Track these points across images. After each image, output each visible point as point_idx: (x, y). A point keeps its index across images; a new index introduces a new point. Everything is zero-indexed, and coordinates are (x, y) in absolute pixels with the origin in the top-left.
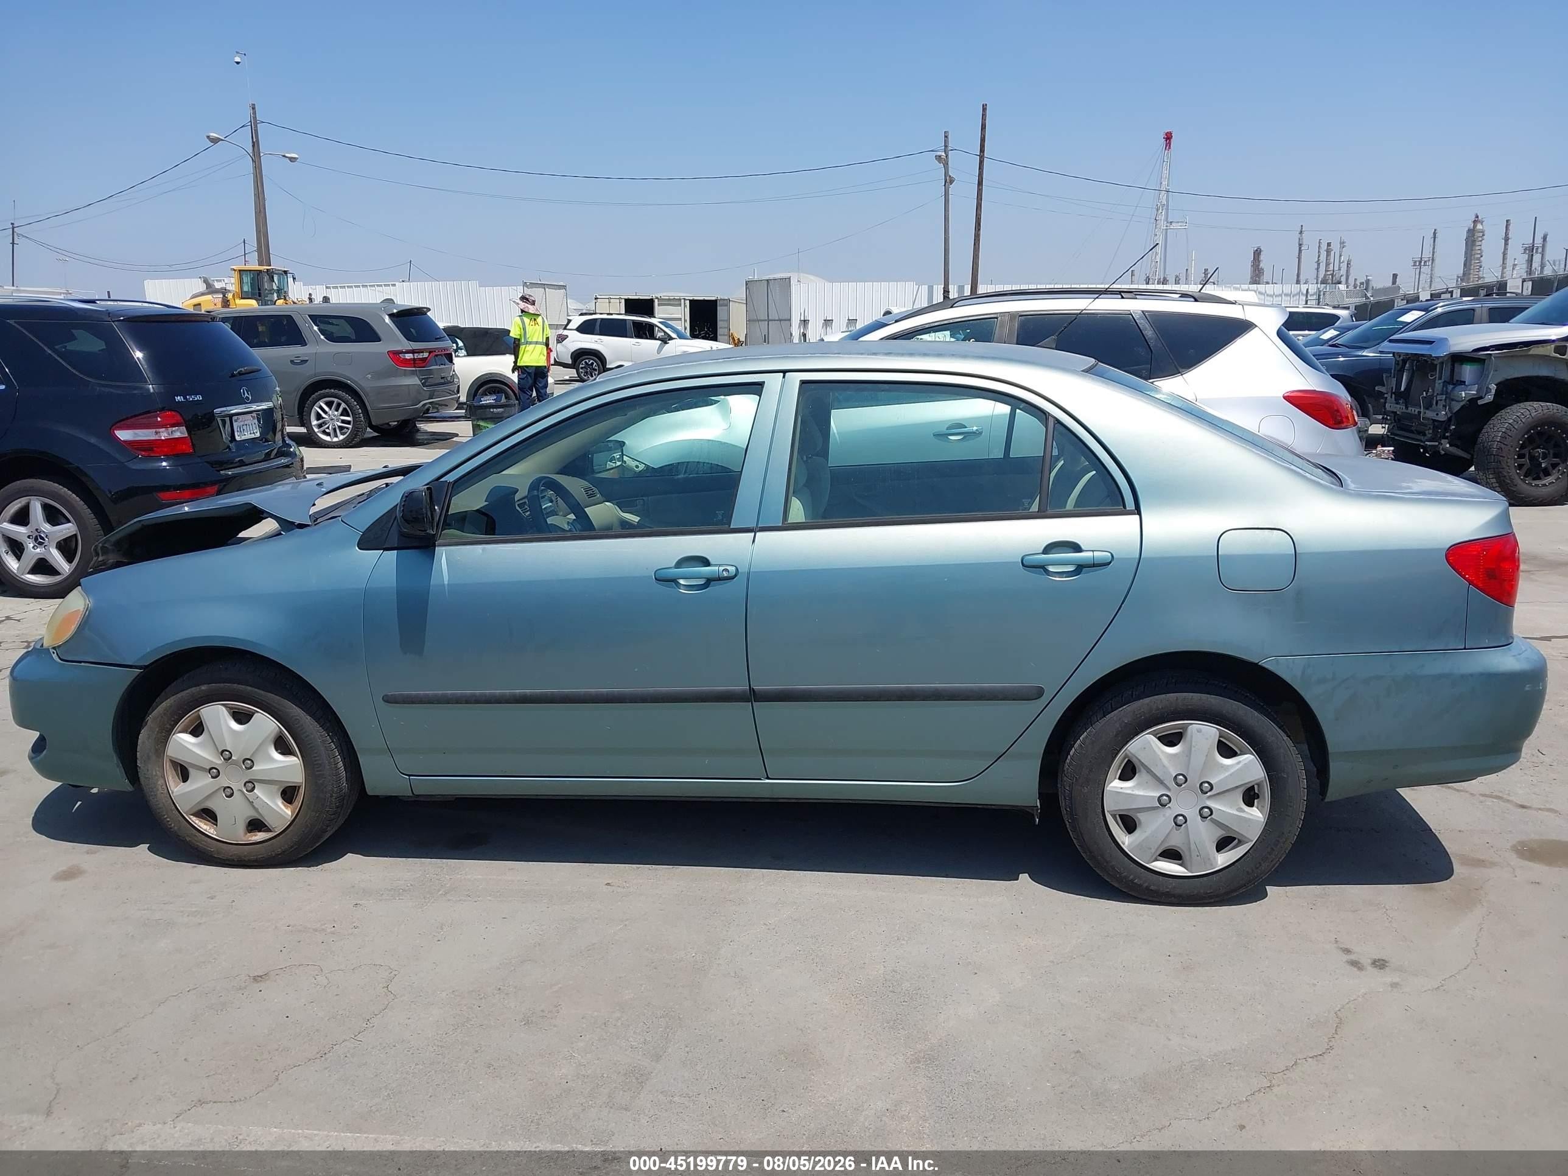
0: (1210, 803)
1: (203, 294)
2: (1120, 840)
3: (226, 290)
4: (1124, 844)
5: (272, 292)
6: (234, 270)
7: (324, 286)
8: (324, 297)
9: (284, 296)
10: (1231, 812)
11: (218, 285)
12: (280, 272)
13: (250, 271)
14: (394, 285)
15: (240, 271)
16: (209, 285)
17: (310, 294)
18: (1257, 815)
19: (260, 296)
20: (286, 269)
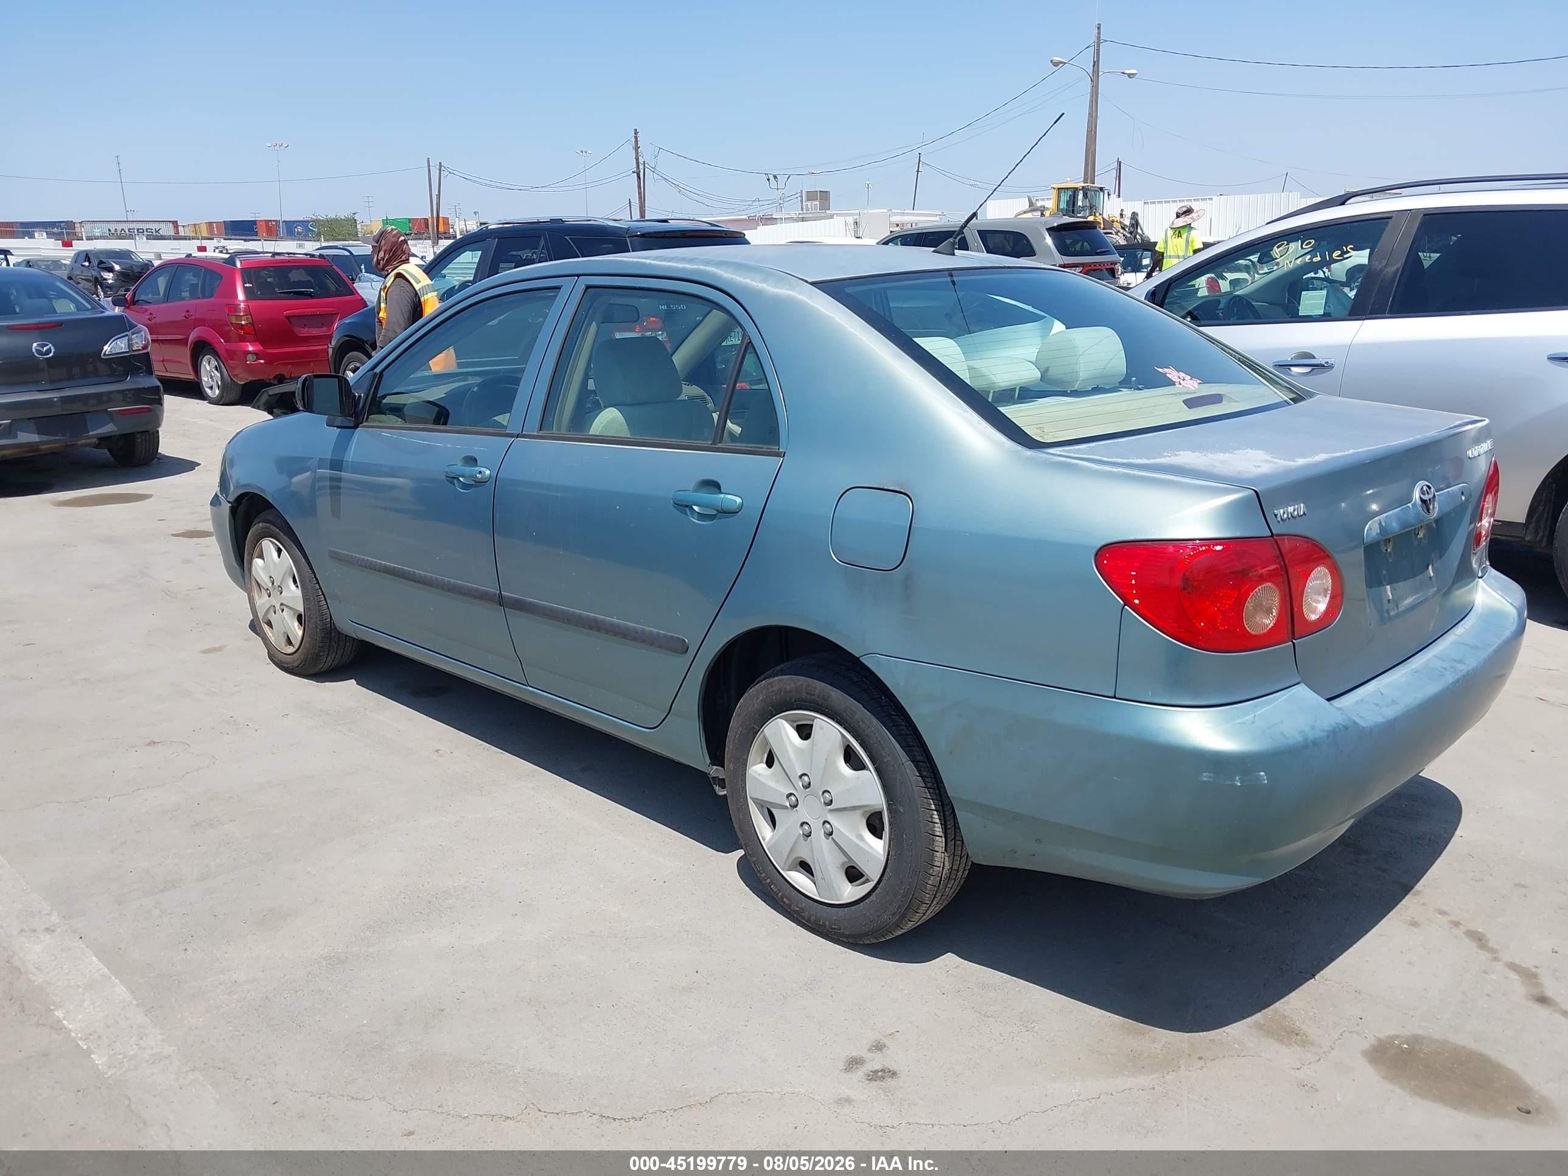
0: (830, 818)
1: (1025, 212)
2: (761, 834)
3: (1044, 207)
4: (764, 840)
5: (1085, 209)
6: (1054, 188)
7: (1143, 202)
8: (1134, 213)
9: (1094, 212)
10: (851, 837)
11: (1039, 204)
12: (1097, 189)
13: (1067, 188)
14: (1211, 199)
15: (1059, 189)
16: (1031, 204)
17: (1122, 210)
18: (878, 846)
19: (1073, 213)
20: (1102, 186)
